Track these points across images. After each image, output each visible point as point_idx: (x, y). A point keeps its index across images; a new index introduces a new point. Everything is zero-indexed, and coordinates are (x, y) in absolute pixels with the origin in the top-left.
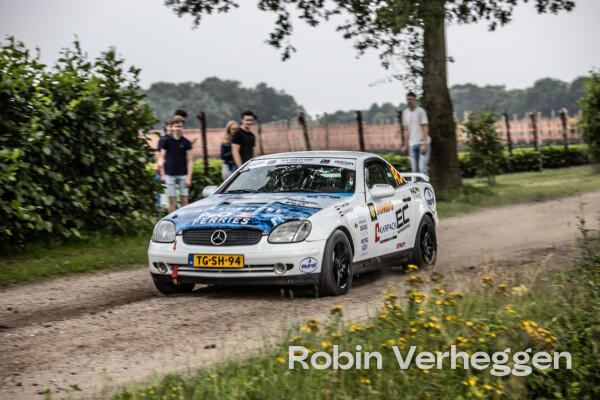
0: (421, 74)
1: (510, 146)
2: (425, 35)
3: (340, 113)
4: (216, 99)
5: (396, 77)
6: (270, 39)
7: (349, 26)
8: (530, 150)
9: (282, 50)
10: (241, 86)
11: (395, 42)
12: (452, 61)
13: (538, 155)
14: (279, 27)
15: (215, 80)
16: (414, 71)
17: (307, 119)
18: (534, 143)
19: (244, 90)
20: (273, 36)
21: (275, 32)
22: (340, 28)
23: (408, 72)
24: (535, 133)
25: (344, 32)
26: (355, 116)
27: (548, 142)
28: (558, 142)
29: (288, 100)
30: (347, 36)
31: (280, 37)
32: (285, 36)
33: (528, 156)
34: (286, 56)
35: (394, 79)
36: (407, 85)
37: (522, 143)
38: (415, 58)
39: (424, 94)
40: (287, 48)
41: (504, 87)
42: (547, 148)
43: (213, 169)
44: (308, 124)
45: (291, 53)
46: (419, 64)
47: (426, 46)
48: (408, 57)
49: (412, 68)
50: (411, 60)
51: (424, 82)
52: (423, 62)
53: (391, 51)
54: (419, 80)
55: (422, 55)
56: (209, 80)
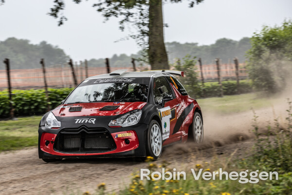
0: (148, 34)
1: (203, 80)
2: (150, 9)
3: (93, 60)
4: (15, 51)
5: (131, 36)
6: (51, 12)
7: (101, 4)
8: (215, 83)
9: (58, 19)
10: (30, 43)
11: (129, 14)
12: (167, 26)
13: (221, 86)
14: (56, 4)
15: (13, 39)
16: (143, 33)
17: (74, 64)
18: (218, 79)
19: (32, 45)
20: (53, 10)
21: (54, 8)
22: (95, 5)
23: (139, 33)
24: (218, 73)
25: (97, 8)
26: (105, 61)
27: (227, 79)
28: (233, 79)
29: (60, 52)
30: (100, 10)
31: (57, 11)
32: (60, 11)
33: (214, 87)
34: (61, 23)
35: (130, 38)
36: (139, 42)
37: (209, 79)
38: (144, 24)
39: (149, 47)
40: (62, 18)
41: (197, 44)
42: (226, 82)
43: (14, 95)
44: (75, 67)
45: (64, 21)
46: (146, 29)
47: (150, 16)
48: (139, 23)
49: (142, 31)
50: (141, 26)
51: (150, 39)
52: (149, 27)
53: (127, 20)
54: (146, 38)
55: (148, 22)
56: (10, 39)
